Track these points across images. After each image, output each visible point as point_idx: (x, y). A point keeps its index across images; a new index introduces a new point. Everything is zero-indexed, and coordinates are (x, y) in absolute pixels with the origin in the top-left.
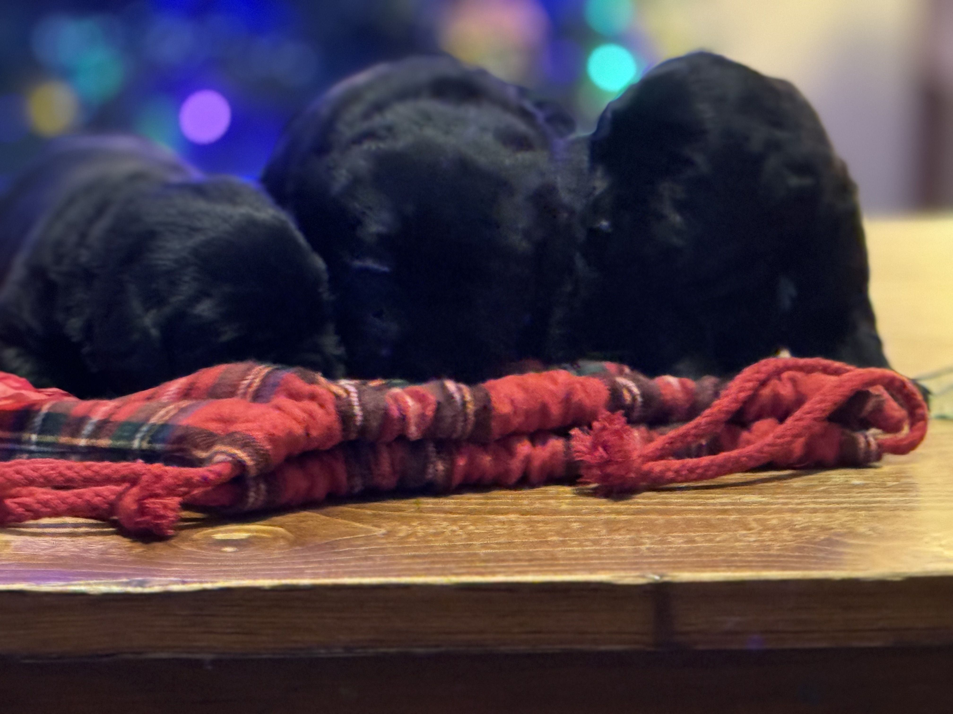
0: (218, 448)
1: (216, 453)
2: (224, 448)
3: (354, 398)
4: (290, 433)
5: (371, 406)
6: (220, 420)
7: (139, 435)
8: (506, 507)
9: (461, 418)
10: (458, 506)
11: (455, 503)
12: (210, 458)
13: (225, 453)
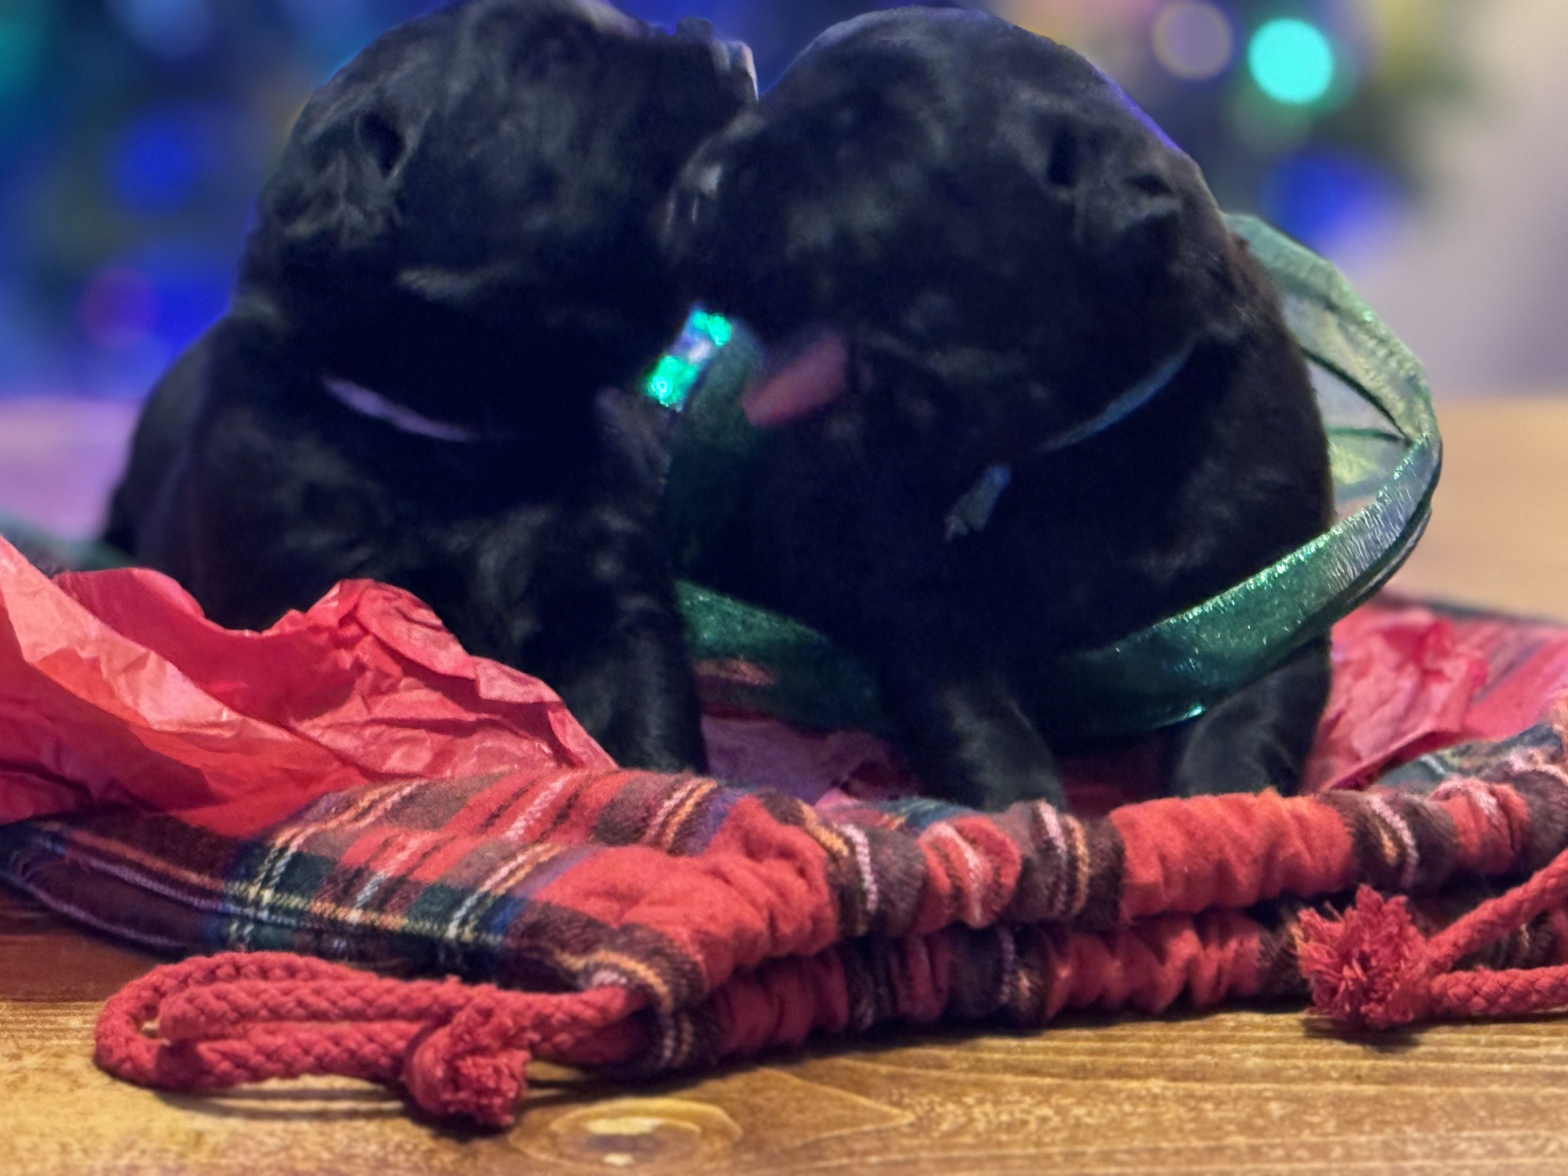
0: (602, 955)
1: (598, 966)
2: (613, 958)
3: (864, 858)
4: (739, 933)
5: (895, 872)
6: (611, 894)
7: (460, 914)
8: (1143, 1060)
9: (1064, 887)
10: (1051, 1057)
11: (1045, 1050)
12: (588, 972)
13: (615, 968)
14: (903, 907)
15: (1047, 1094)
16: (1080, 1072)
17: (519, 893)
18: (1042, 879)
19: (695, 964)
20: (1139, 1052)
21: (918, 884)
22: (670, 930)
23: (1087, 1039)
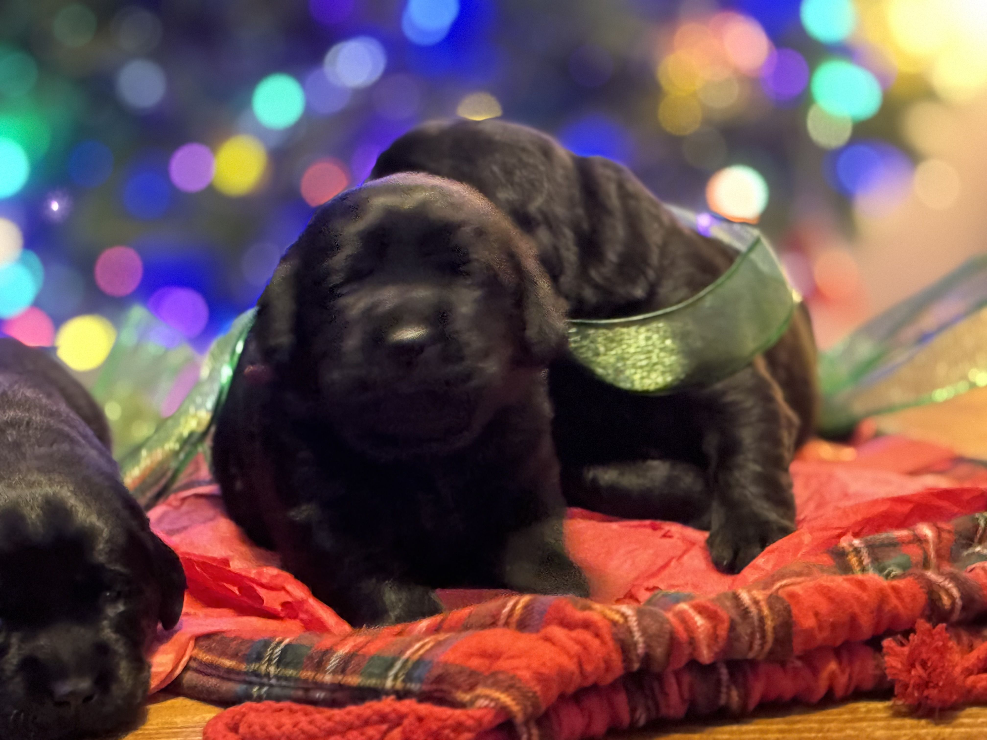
0: (480, 690)
1: (478, 697)
2: (486, 691)
3: (633, 623)
4: (561, 672)
5: (653, 630)
6: (484, 654)
7: (392, 673)
8: (813, 735)
9: (758, 636)
10: (757, 736)
11: (754, 732)
12: (472, 702)
13: (486, 697)
14: (659, 651)
17: (428, 658)
18: (743, 630)
19: (535, 693)
20: (810, 730)
21: (667, 636)
22: (520, 673)
23: (778, 723)
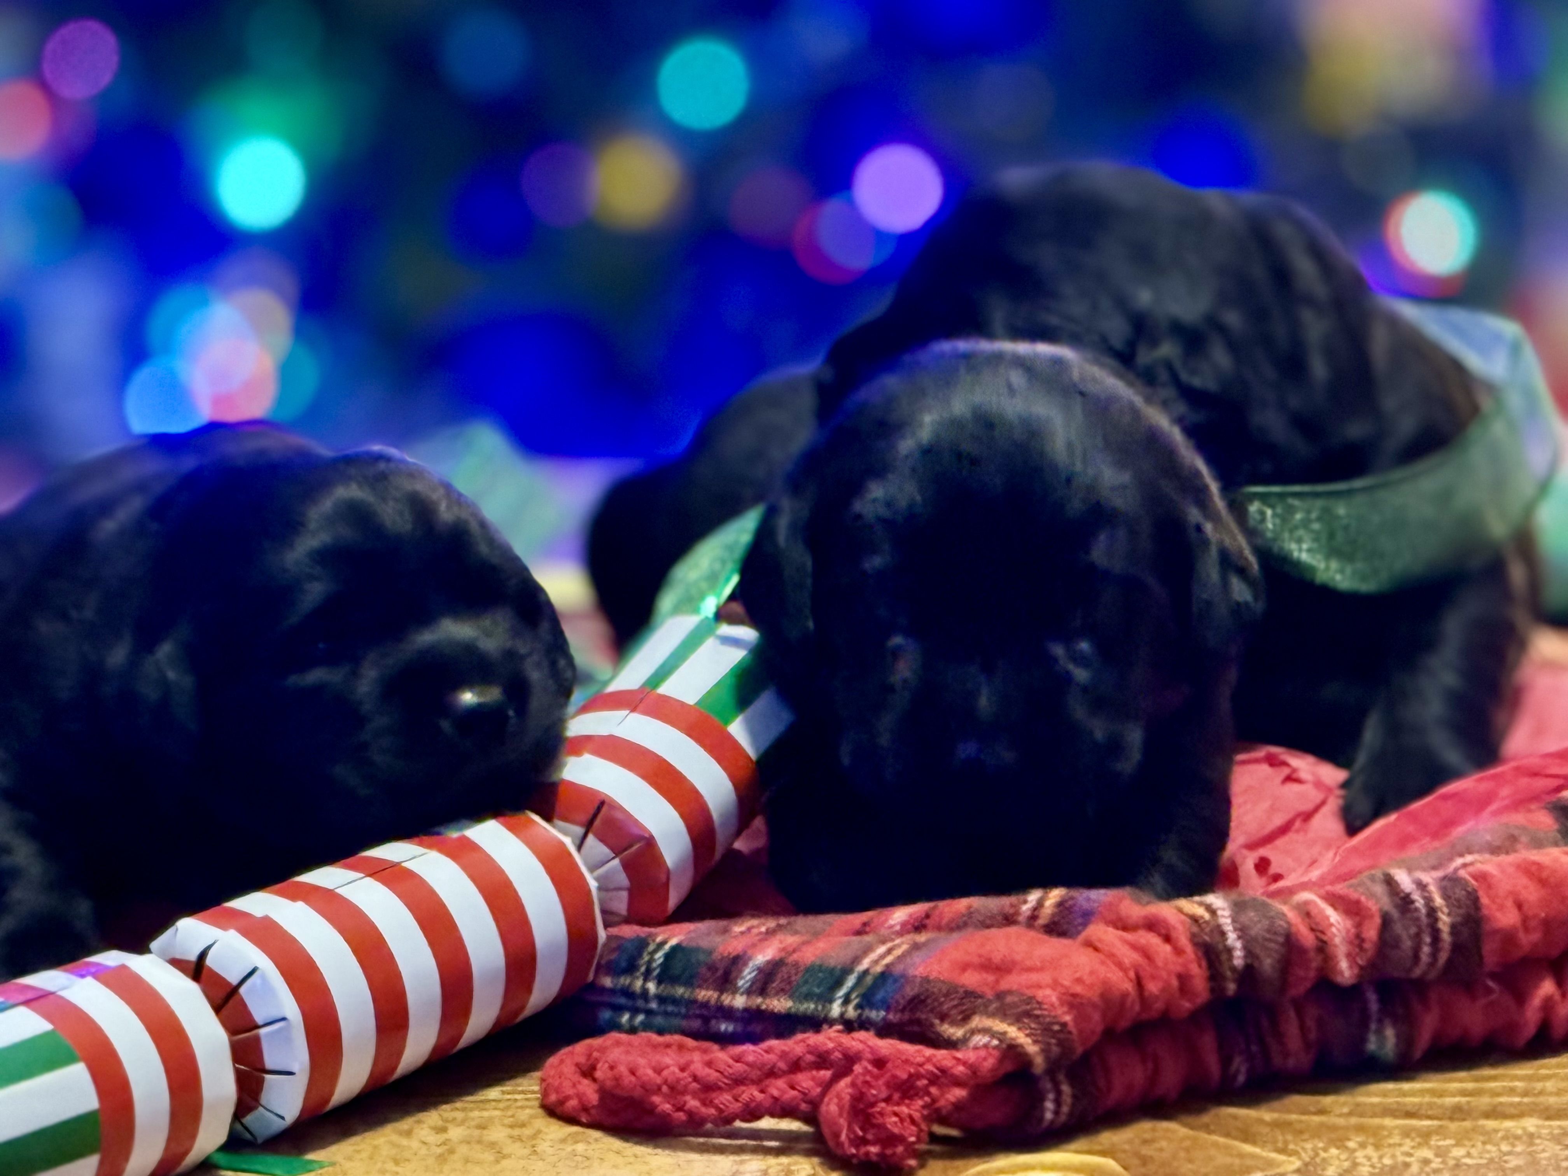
0: (977, 1021)
1: (974, 1032)
3: (1226, 918)
4: (1107, 994)
6: (985, 965)
7: (841, 993)
8: (1517, 1099)
9: (1428, 939)
10: (1427, 1099)
11: (1422, 1092)
12: (965, 1040)
13: (987, 1031)
14: (1268, 964)
15: (1426, 1136)
16: (1458, 1113)
17: (898, 969)
18: (1403, 932)
19: (1064, 1025)
20: (1512, 1091)
21: (1281, 939)
22: (1040, 994)
23: (1461, 1081)
